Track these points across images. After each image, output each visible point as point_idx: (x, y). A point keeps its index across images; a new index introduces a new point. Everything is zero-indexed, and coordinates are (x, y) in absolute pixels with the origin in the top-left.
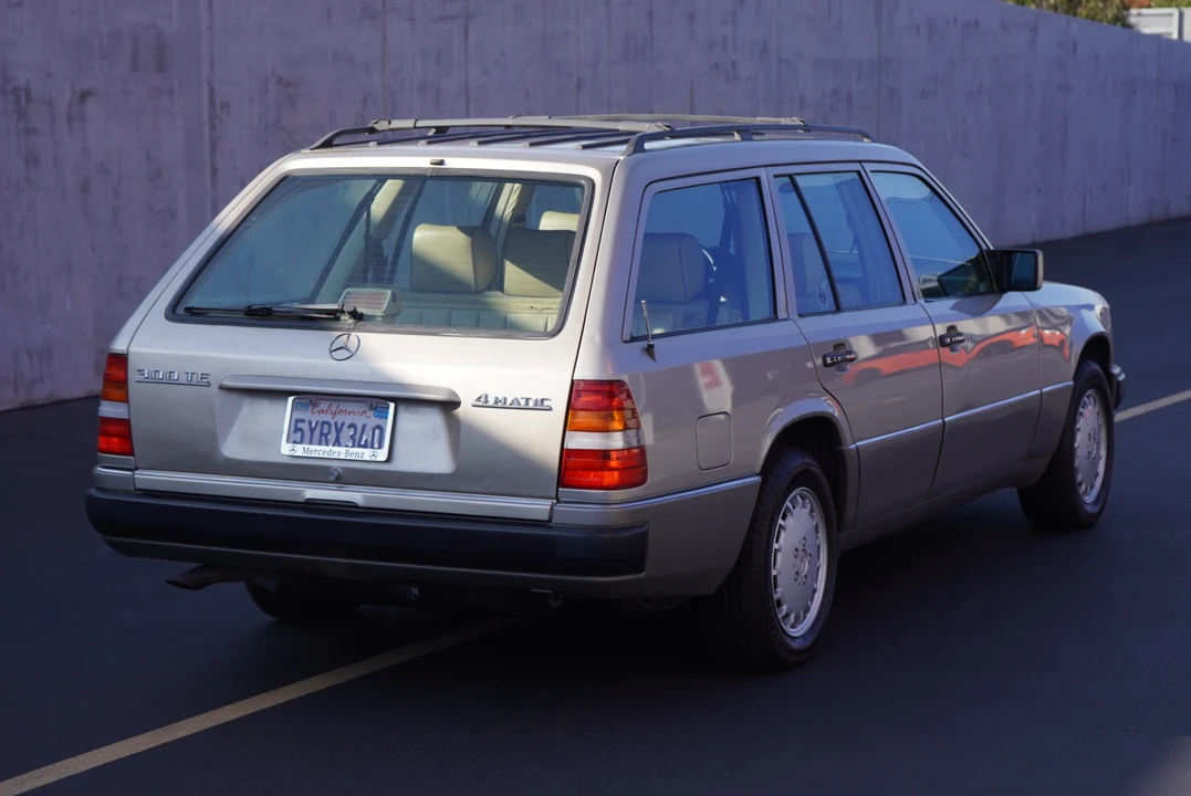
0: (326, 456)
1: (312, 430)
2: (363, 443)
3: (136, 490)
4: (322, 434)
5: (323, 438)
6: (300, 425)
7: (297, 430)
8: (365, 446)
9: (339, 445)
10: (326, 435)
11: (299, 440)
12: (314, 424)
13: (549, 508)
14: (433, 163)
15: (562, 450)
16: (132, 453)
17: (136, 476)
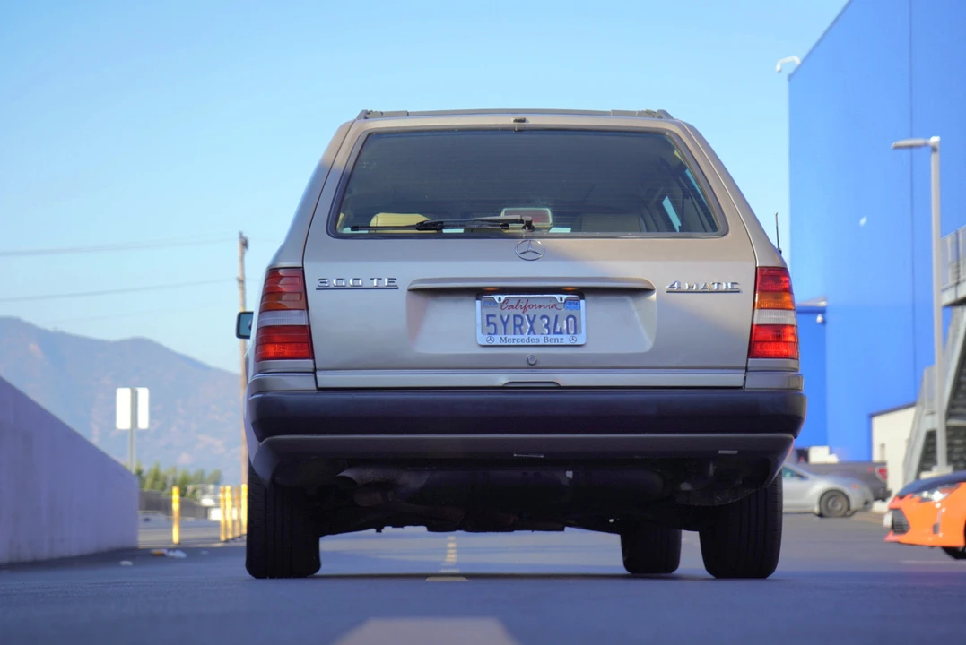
0: (525, 343)
1: (505, 323)
2: (558, 330)
3: (318, 388)
4: (515, 326)
5: (517, 329)
6: (491, 319)
7: (489, 323)
8: (561, 333)
9: (534, 334)
10: (520, 326)
11: (493, 332)
12: (505, 318)
13: (743, 376)
14: (516, 121)
15: (752, 325)
16: (311, 356)
17: (318, 376)
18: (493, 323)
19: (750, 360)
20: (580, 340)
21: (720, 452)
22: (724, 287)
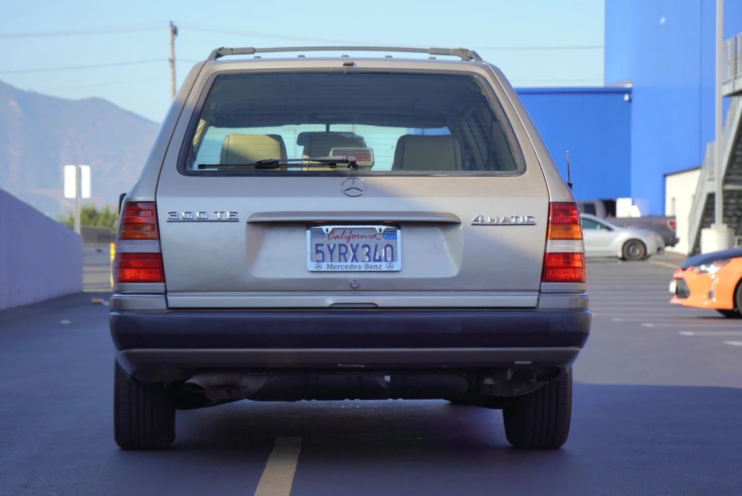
0: (349, 270)
1: (331, 252)
2: (377, 258)
3: (169, 308)
4: (340, 254)
5: (342, 256)
6: (319, 248)
7: (317, 252)
8: (380, 260)
9: (357, 261)
10: (344, 254)
11: (321, 259)
12: (332, 247)
13: (536, 298)
14: (345, 65)
15: (545, 253)
16: (163, 279)
17: (168, 298)
18: (321, 252)
19: (543, 283)
20: (397, 266)
21: (516, 362)
22: (521, 221)
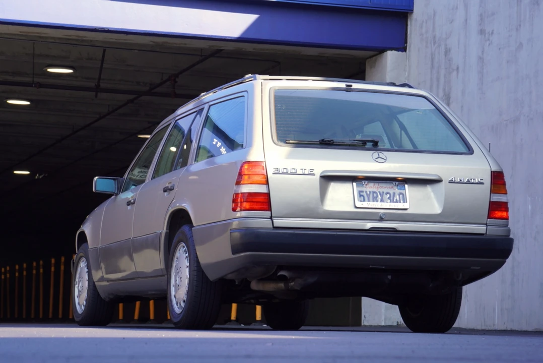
0: (379, 207)
1: (368, 196)
2: (395, 201)
3: (275, 228)
4: (374, 197)
5: (375, 199)
8: (397, 202)
9: (384, 202)
10: (376, 197)
11: (363, 200)
12: (368, 193)
13: (485, 228)
14: (347, 86)
15: (490, 202)
17: (274, 221)
18: (363, 196)
19: (488, 220)
20: (406, 206)
21: (472, 268)
22: (476, 181)
